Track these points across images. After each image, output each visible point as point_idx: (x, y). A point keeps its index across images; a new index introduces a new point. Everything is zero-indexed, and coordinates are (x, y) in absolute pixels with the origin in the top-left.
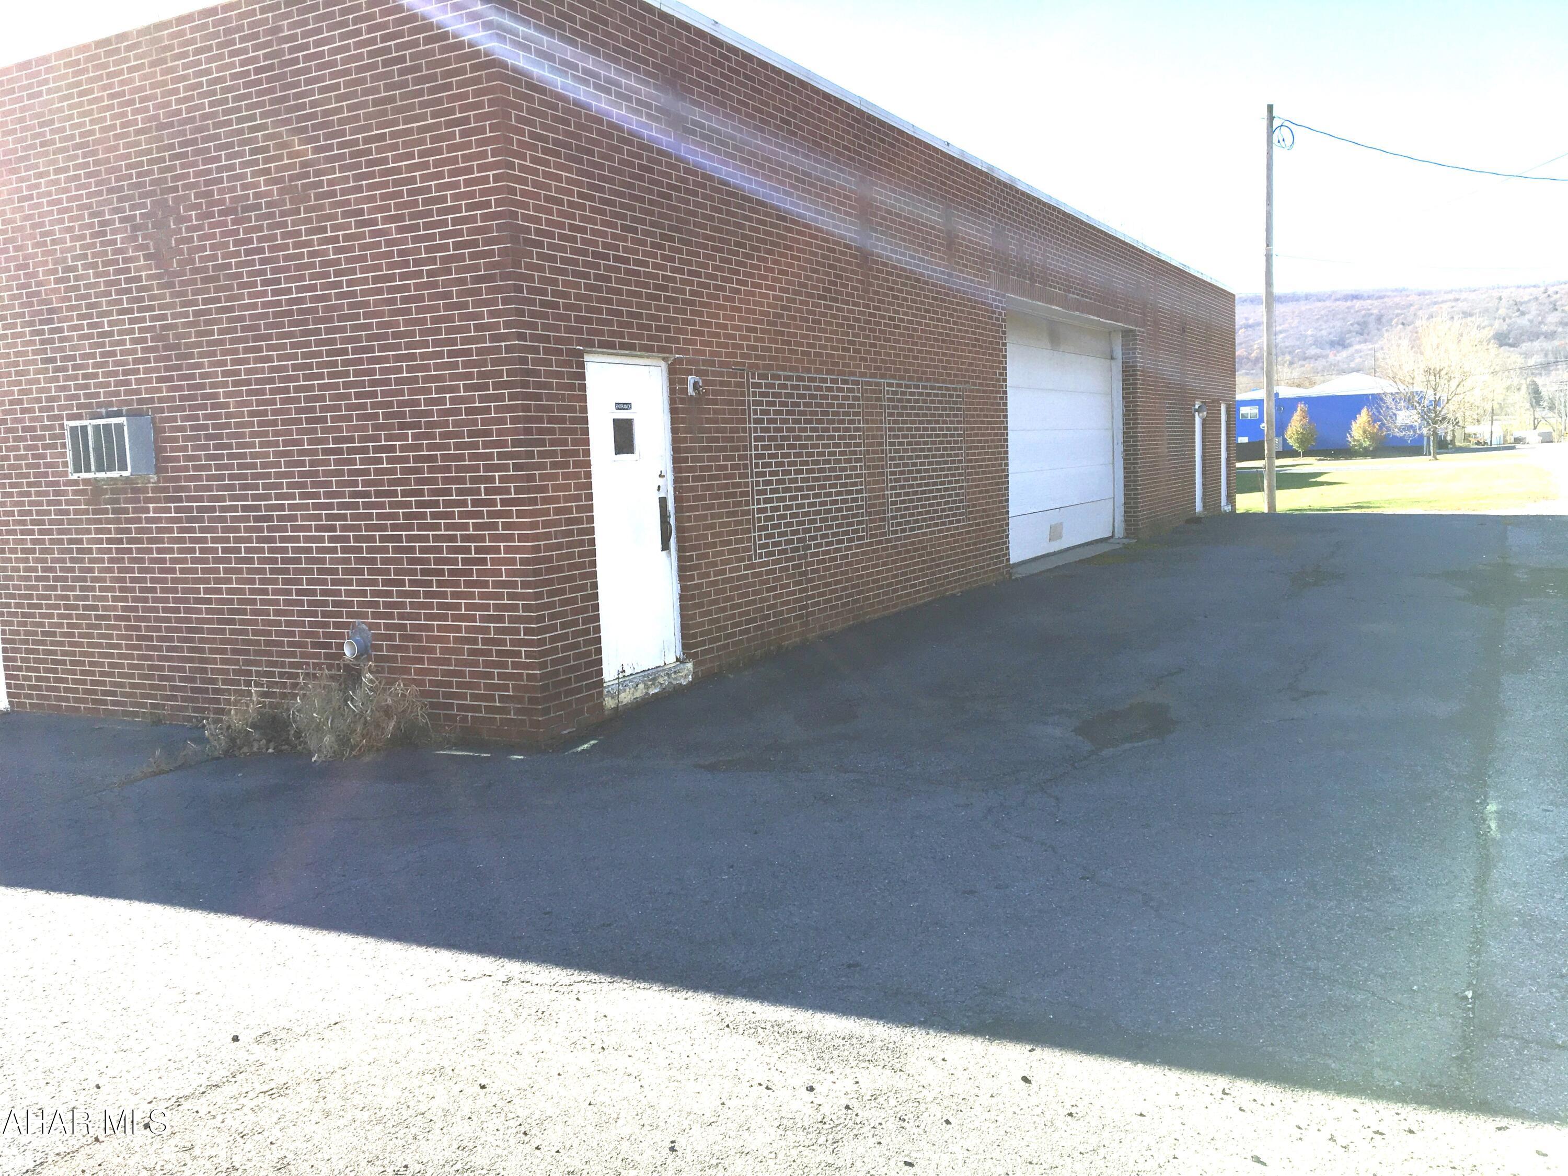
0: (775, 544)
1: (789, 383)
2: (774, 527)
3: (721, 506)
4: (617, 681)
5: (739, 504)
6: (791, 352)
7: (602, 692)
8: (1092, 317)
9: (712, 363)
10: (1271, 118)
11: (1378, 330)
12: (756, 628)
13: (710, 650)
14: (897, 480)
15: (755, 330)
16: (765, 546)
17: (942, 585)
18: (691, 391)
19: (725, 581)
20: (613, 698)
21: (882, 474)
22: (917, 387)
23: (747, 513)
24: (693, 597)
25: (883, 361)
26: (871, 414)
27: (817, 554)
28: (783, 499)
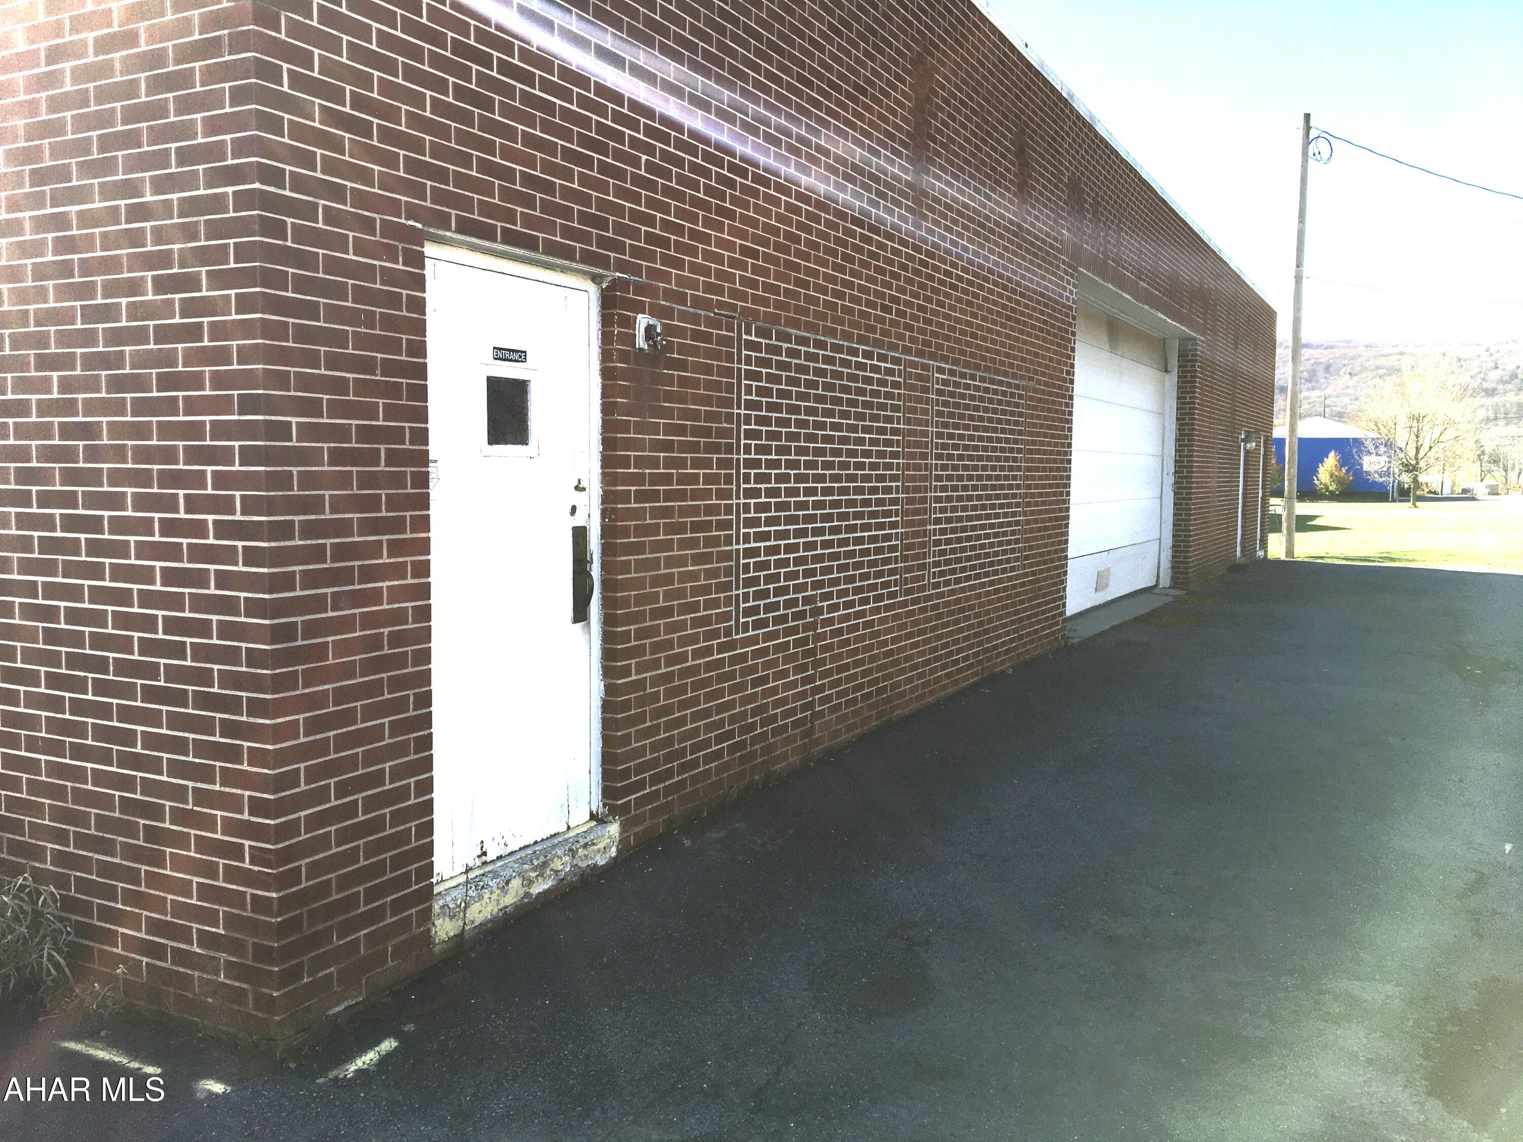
0: (769, 608)
1: (803, 349)
2: (769, 579)
3: (683, 544)
4: (463, 879)
5: (715, 542)
6: (809, 299)
7: (430, 909)
8: (1160, 315)
9: (681, 298)
10: (1308, 128)
11: (1326, 378)
12: (733, 749)
13: (654, 796)
14: (943, 510)
15: (754, 254)
16: (754, 610)
17: (989, 659)
18: (641, 342)
19: (684, 673)
20: (451, 918)
21: (923, 500)
22: (973, 377)
23: (727, 556)
24: (626, 706)
25: (934, 334)
26: (914, 410)
27: (830, 622)
28: (784, 535)
